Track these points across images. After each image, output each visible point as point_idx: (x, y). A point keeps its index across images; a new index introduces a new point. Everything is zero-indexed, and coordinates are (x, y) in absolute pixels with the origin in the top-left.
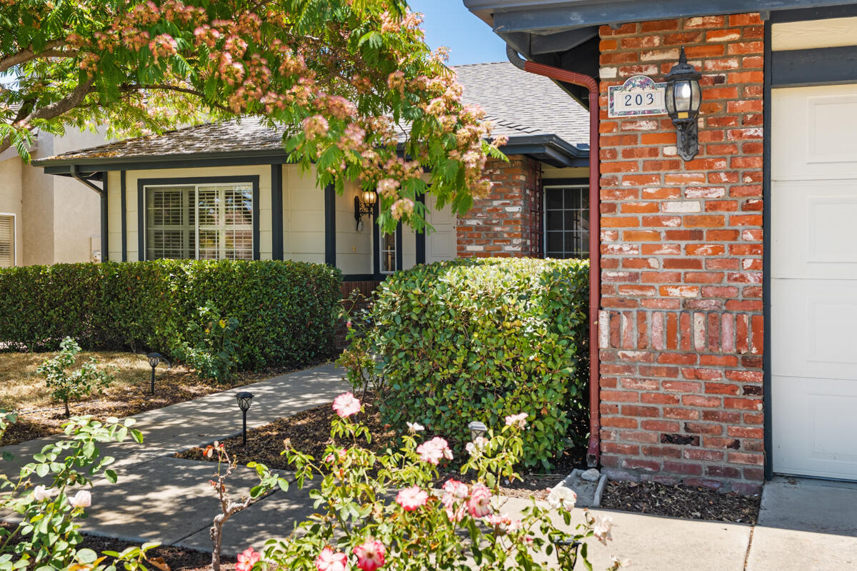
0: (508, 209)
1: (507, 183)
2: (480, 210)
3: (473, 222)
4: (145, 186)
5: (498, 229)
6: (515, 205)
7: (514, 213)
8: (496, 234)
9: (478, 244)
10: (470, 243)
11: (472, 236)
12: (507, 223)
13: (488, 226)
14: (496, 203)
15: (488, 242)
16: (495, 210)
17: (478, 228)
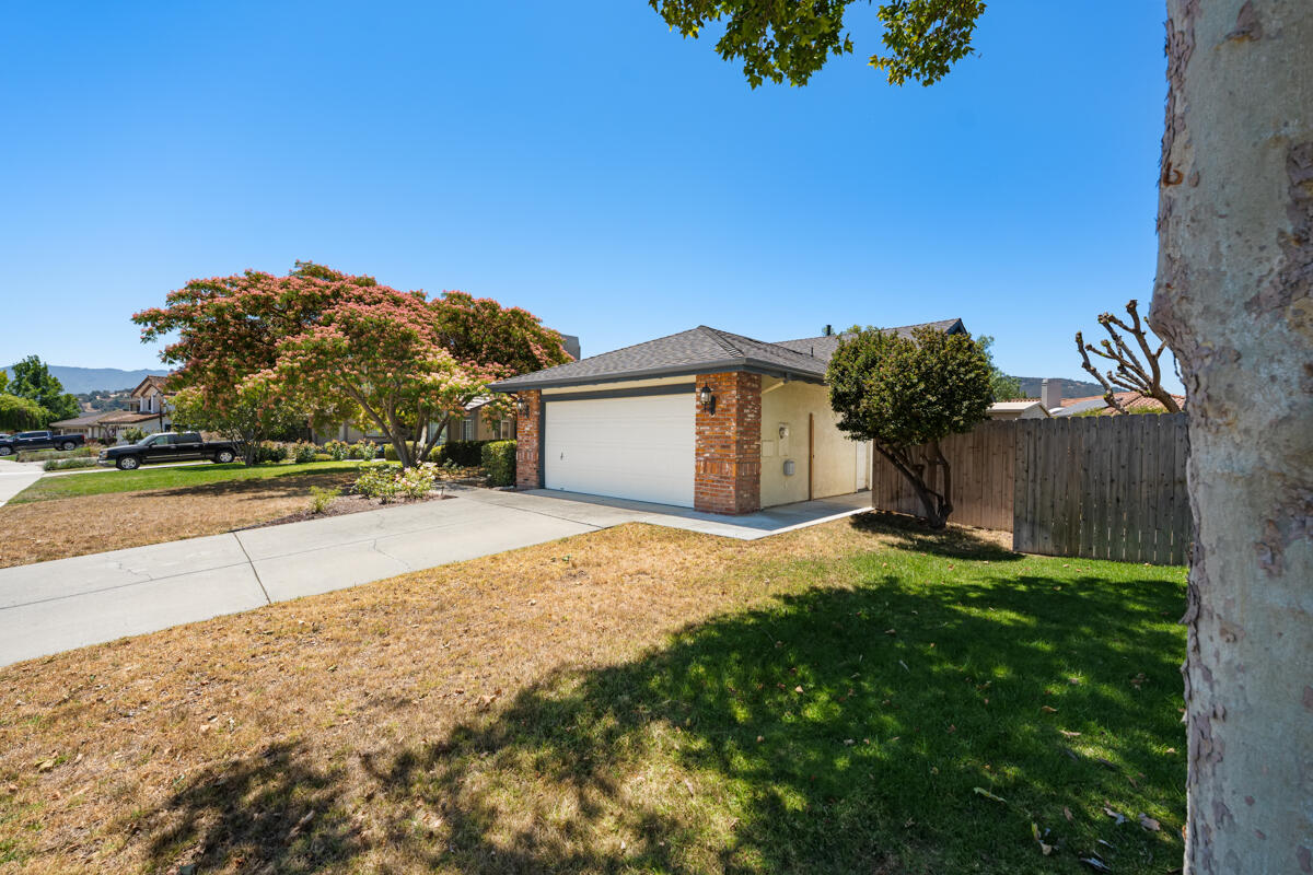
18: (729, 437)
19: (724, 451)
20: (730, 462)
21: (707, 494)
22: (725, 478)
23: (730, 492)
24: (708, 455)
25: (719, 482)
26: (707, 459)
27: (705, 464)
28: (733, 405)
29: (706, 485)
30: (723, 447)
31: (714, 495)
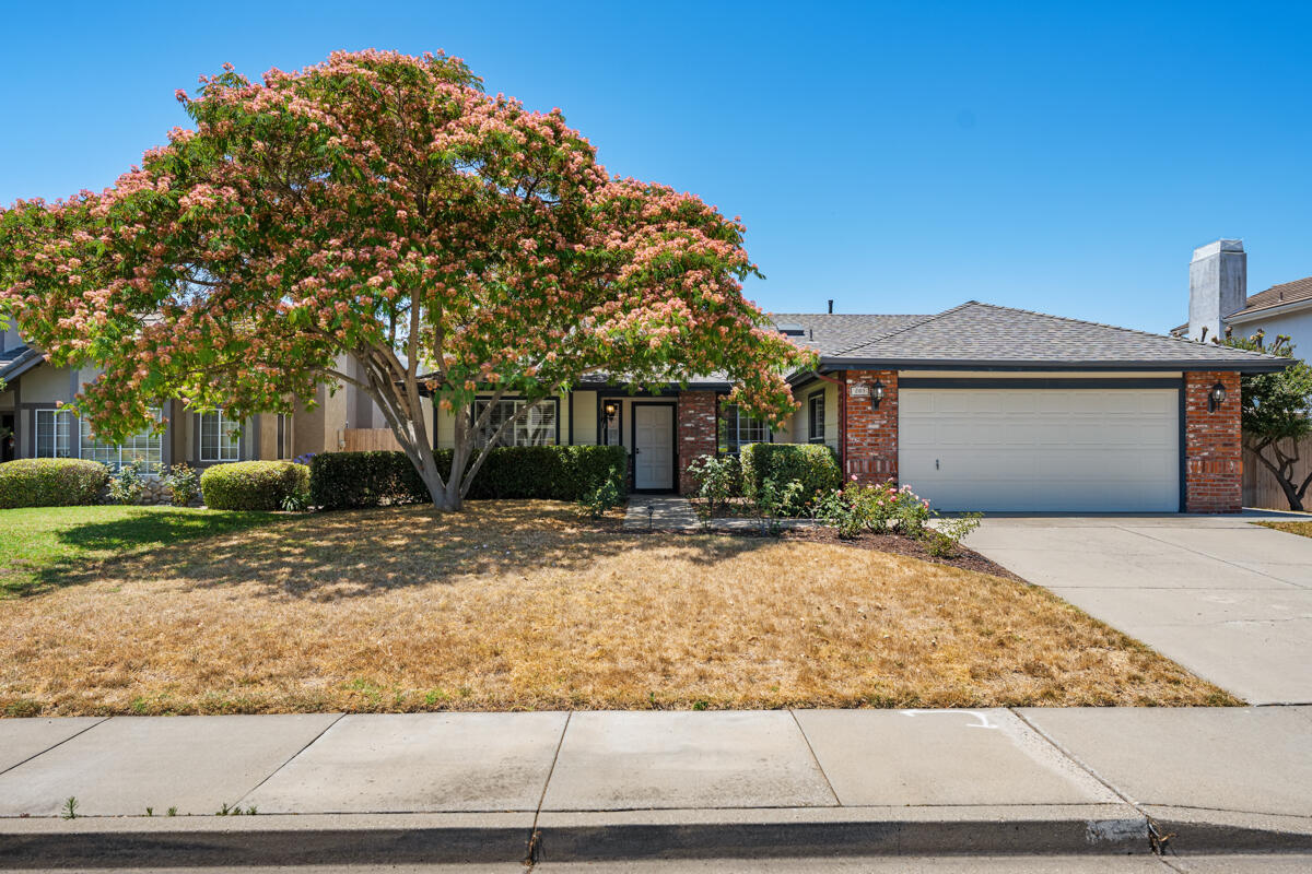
0: (708, 418)
1: (707, 405)
2: (693, 419)
3: (689, 425)
5: (703, 429)
6: (712, 416)
7: (711, 420)
8: (702, 431)
9: (692, 436)
10: (687, 436)
11: (688, 432)
13: (697, 427)
15: (697, 436)
16: (702, 418)
17: (691, 428)
18: (1233, 435)
19: (1227, 449)
20: (1235, 459)
21: (1207, 494)
22: (1229, 476)
23: (1236, 490)
24: (1206, 454)
25: (1222, 480)
26: (1204, 459)
27: (1204, 464)
28: (1236, 403)
29: (1205, 485)
30: (1225, 445)
31: (1216, 495)
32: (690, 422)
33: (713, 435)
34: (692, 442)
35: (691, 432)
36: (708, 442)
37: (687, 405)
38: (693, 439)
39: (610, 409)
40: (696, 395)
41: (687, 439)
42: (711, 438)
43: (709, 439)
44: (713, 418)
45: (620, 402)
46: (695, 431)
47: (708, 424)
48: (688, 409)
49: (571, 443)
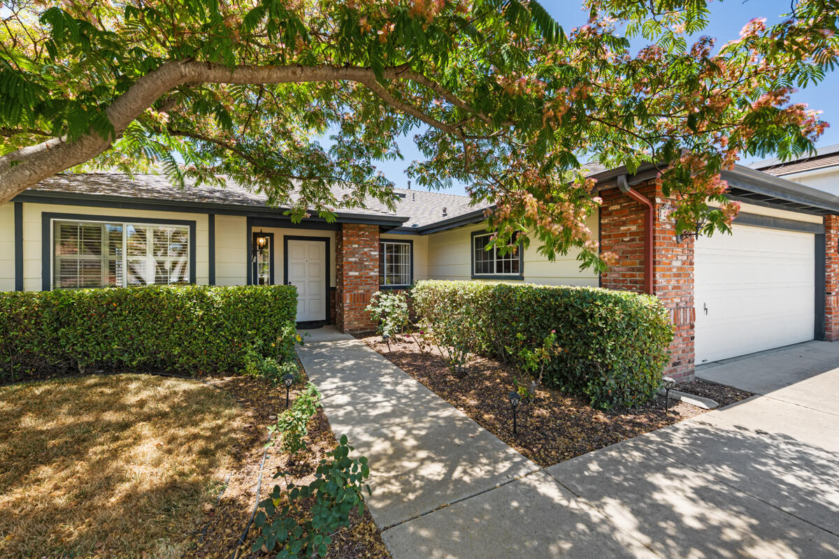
0: (372, 253)
1: (371, 240)
2: (357, 253)
3: (353, 260)
4: (52, 220)
5: (366, 263)
6: (375, 251)
7: (375, 255)
8: (366, 266)
9: (356, 271)
10: (351, 270)
11: (352, 267)
12: (372, 260)
13: (361, 262)
14: (365, 250)
15: (361, 270)
16: (366, 253)
17: (355, 262)
32: (354, 256)
33: (377, 270)
34: (356, 277)
35: (353, 266)
36: (371, 277)
37: (352, 239)
38: (357, 274)
39: (261, 241)
40: (361, 229)
41: (351, 274)
42: (375, 273)
43: (372, 274)
44: (376, 253)
45: (271, 235)
46: (359, 265)
47: (372, 259)
48: (352, 243)
49: (212, 281)
